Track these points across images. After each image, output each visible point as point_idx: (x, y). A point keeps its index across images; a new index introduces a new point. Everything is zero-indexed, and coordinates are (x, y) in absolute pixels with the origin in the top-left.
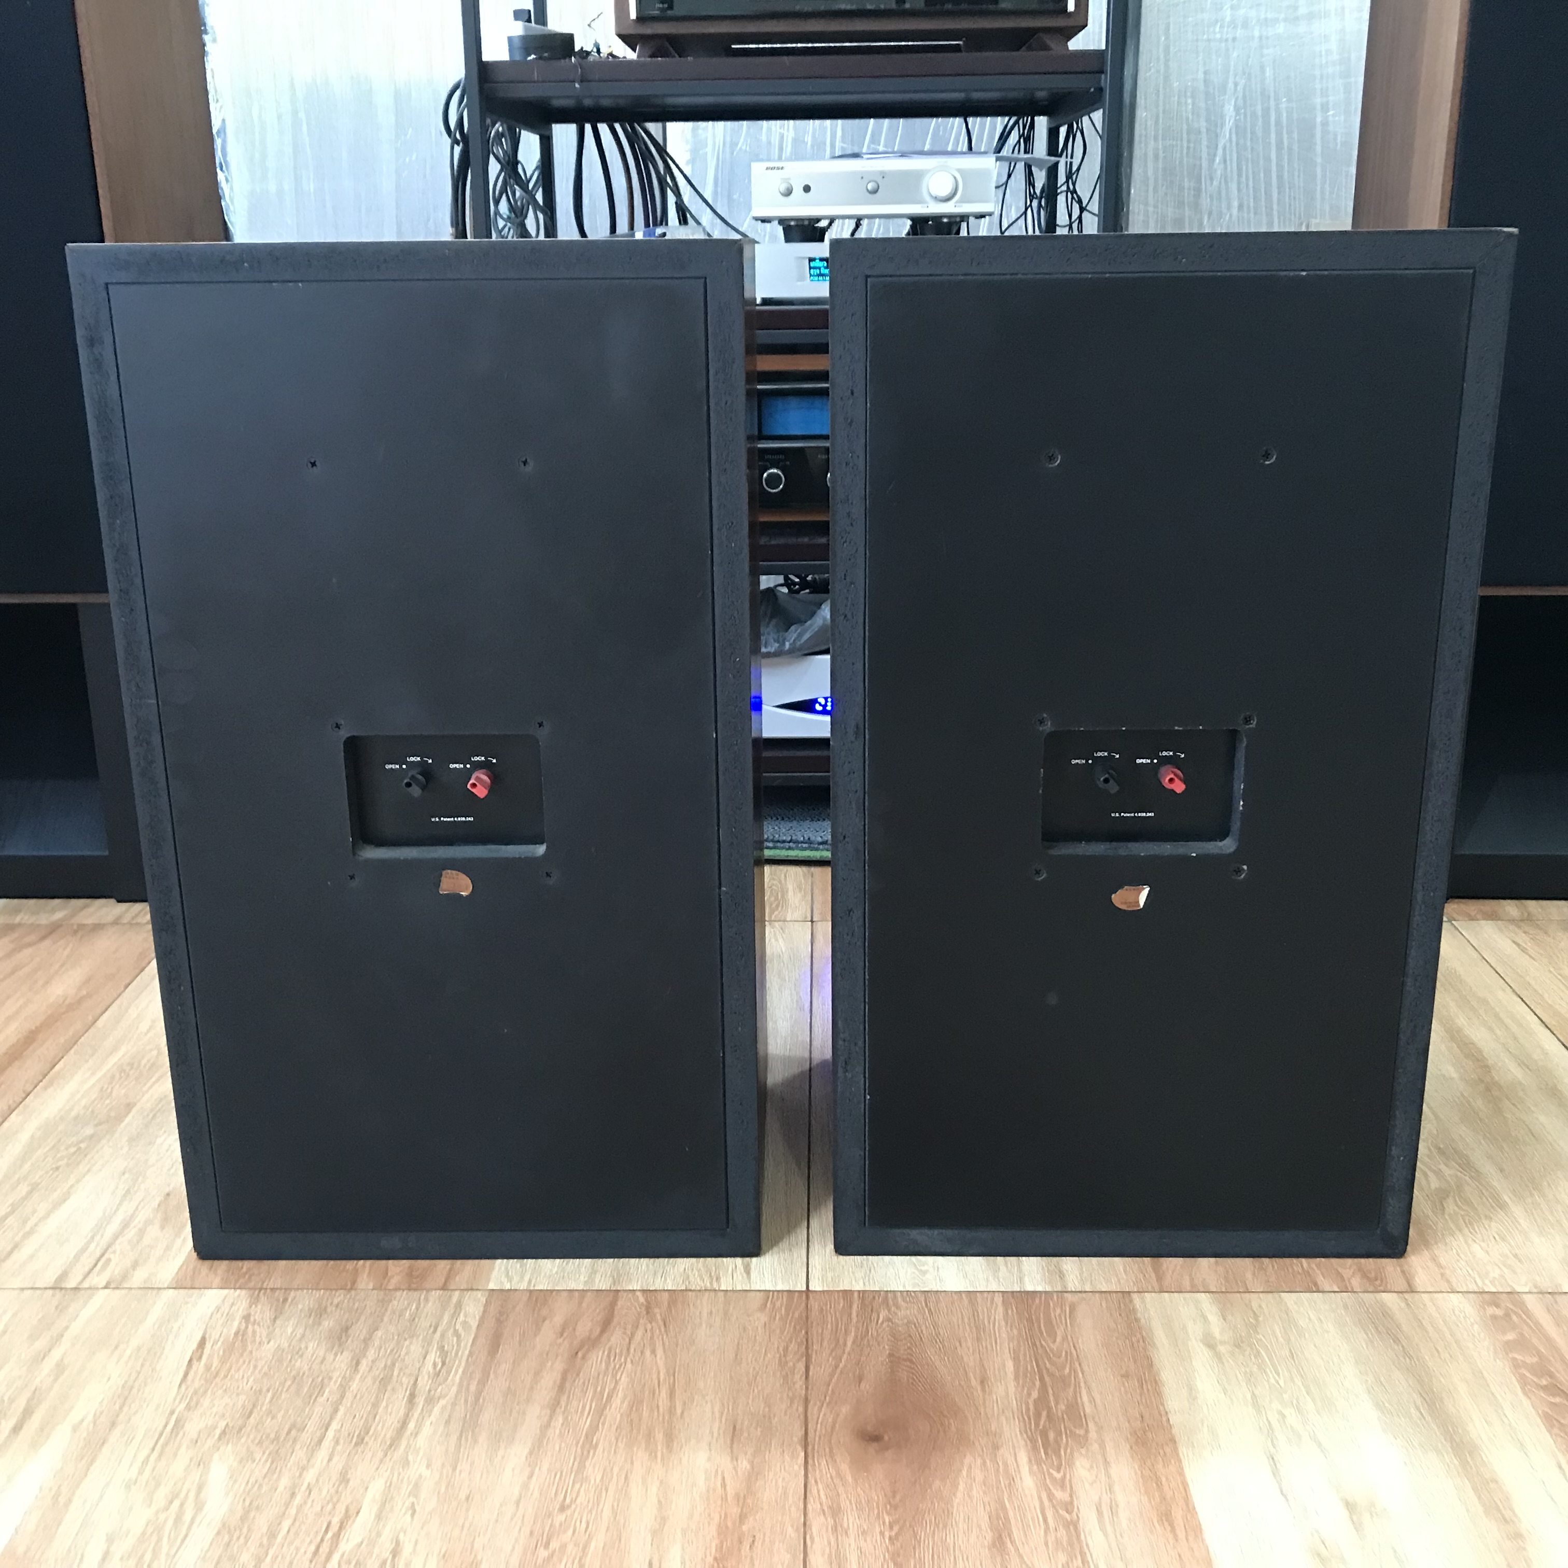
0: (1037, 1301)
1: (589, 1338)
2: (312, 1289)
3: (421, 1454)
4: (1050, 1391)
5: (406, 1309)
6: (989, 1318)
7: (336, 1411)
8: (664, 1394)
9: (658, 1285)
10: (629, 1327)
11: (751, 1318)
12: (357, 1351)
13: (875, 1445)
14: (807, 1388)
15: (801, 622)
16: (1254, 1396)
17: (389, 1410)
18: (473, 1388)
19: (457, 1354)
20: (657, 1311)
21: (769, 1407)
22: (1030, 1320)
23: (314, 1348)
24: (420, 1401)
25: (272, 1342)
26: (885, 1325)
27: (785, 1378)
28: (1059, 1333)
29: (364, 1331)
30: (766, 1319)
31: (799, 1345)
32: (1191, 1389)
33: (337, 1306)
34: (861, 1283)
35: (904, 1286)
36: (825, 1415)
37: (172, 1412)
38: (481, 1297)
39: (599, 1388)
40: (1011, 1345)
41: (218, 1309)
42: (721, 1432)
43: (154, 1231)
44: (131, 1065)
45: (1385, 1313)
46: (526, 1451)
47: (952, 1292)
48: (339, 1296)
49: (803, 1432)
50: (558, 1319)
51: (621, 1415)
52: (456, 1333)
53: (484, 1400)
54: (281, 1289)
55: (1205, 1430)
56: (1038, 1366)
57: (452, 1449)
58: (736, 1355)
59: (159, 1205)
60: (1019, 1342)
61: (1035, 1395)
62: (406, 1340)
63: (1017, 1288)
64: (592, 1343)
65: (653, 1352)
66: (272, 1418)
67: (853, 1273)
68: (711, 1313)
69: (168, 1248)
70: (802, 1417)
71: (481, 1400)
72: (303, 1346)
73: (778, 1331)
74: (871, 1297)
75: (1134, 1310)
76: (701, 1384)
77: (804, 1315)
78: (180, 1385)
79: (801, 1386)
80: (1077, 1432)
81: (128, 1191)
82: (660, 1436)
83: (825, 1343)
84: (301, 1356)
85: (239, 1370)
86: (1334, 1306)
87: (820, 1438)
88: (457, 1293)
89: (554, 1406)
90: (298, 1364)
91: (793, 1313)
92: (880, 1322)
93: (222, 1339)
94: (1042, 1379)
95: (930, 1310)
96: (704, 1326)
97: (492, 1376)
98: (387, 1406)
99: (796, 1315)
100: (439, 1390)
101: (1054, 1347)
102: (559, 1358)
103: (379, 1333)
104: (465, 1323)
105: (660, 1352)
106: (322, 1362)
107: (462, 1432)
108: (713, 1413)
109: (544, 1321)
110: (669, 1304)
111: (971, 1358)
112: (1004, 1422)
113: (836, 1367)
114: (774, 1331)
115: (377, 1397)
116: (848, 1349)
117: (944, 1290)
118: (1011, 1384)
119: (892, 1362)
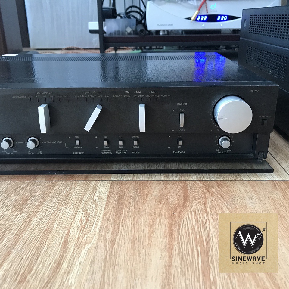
1: (178, 205)
5: (63, 190)
10: (201, 198)
12: (31, 213)
17: (49, 253)
18: (109, 236)
19: (96, 215)
24: (71, 246)
30: (282, 194)
38: (107, 184)
39: (198, 237)
52: (94, 202)
53: (118, 245)
58: (279, 214)
62: (63, 206)
64: (181, 207)
71: (116, 245)
88: (93, 182)
89: (170, 249)
97: (121, 228)
100: (85, 238)
102: (163, 216)
104: (99, 196)
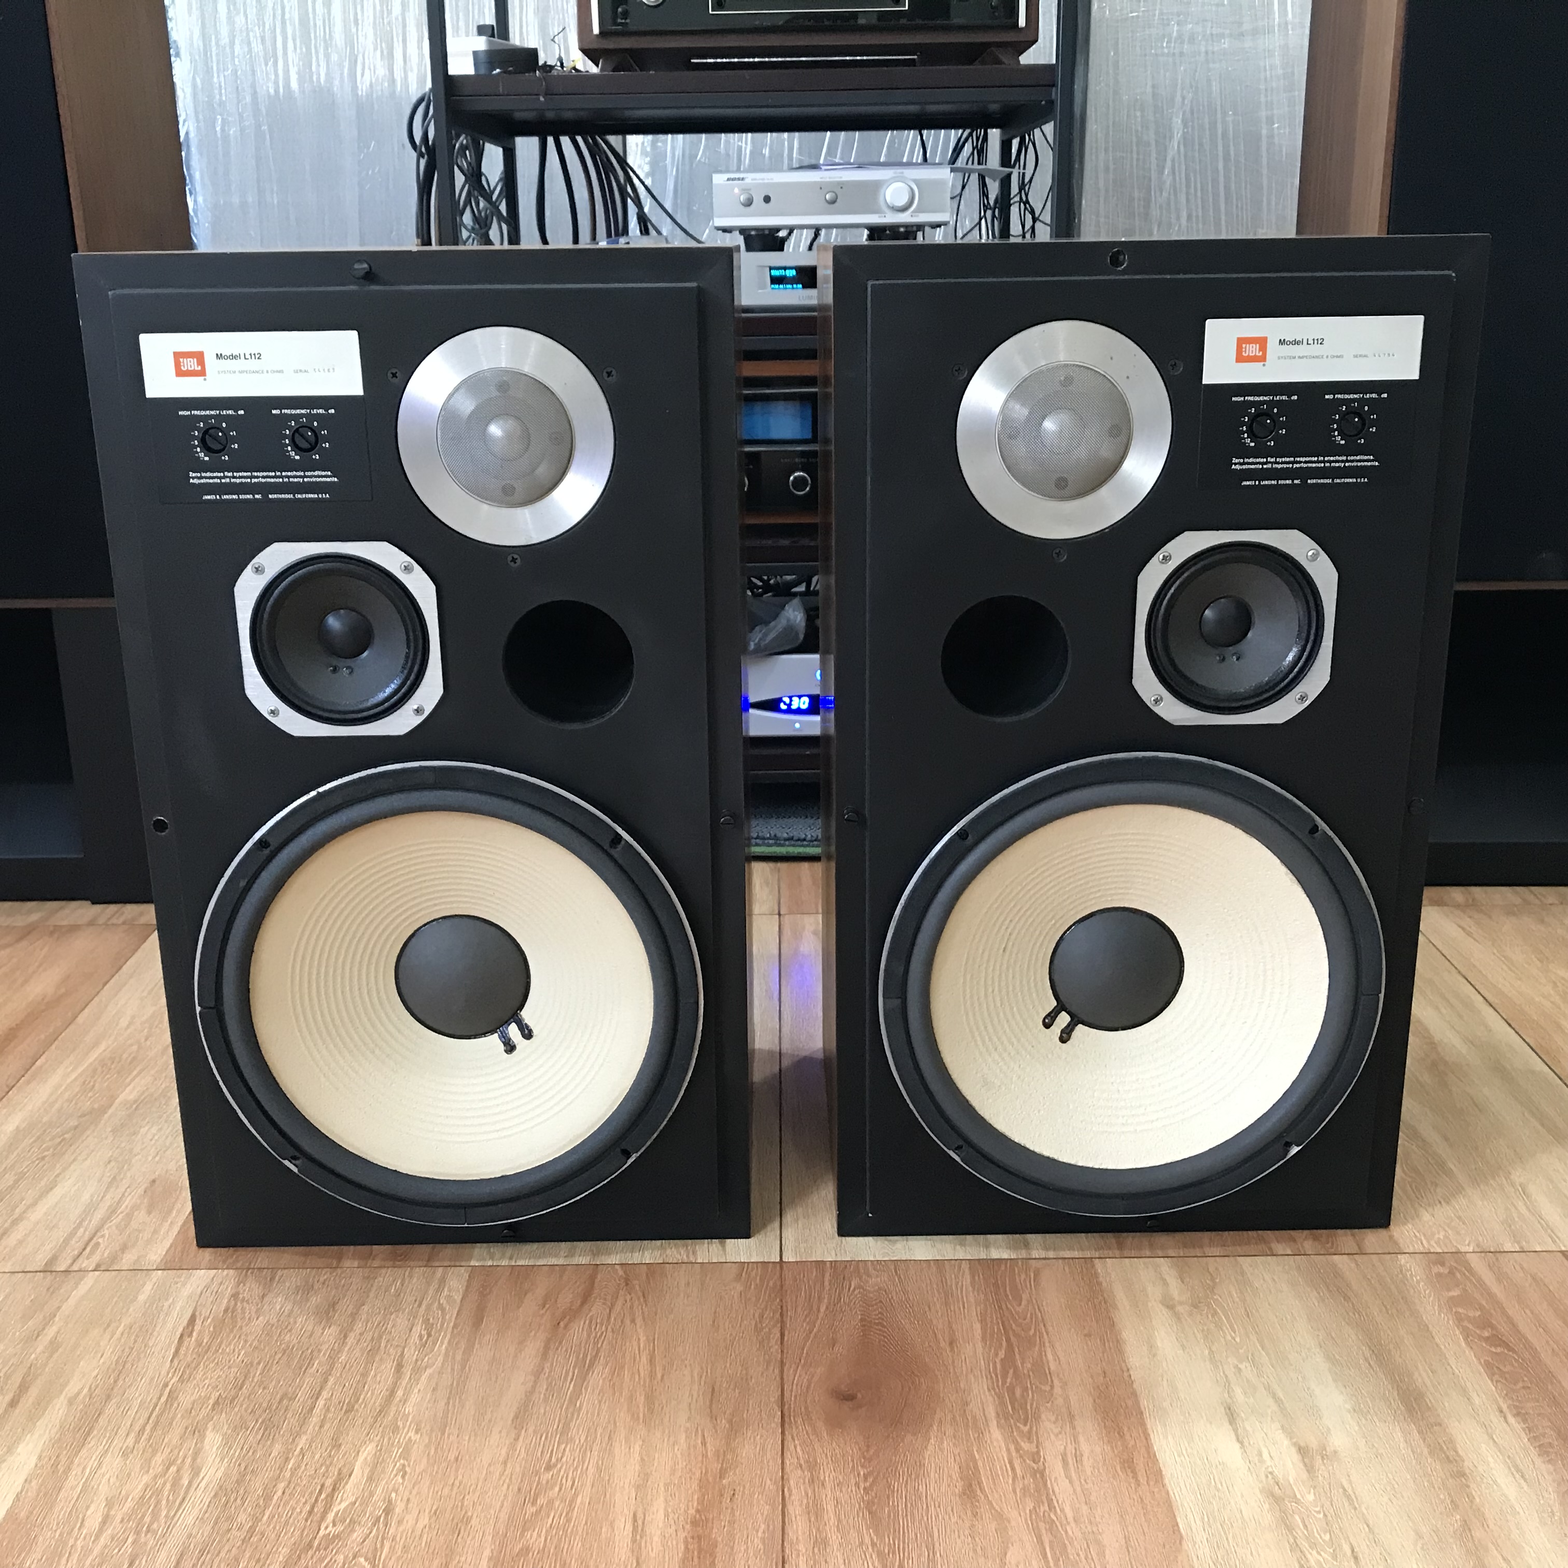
0: (1003, 1268)
1: (570, 1309)
2: (299, 1268)
3: (410, 1420)
4: (1016, 1350)
5: (391, 1285)
6: (957, 1284)
7: (326, 1381)
8: (644, 1359)
9: (636, 1258)
10: (609, 1297)
11: (727, 1288)
12: (345, 1325)
13: (849, 1404)
14: (782, 1351)
15: (767, 623)
16: (1211, 1352)
17: (378, 1379)
18: (459, 1357)
19: (442, 1326)
20: (636, 1282)
21: (746, 1369)
22: (996, 1285)
23: (303, 1323)
24: (407, 1372)
25: (261, 1318)
26: (857, 1292)
27: (761, 1343)
28: (1024, 1296)
29: (351, 1307)
30: (742, 1288)
31: (775, 1312)
32: (1151, 1347)
33: (324, 1283)
34: (833, 1253)
35: (875, 1256)
36: (800, 1376)
37: (166, 1385)
38: (464, 1273)
39: (581, 1356)
40: (979, 1310)
41: (207, 1287)
42: (701, 1393)
43: (141, 1216)
44: (112, 1060)
45: (1337, 1273)
46: (512, 1415)
47: (920, 1260)
48: (325, 1275)
49: (780, 1393)
50: (540, 1291)
51: (604, 1379)
52: (441, 1307)
53: (470, 1369)
54: (268, 1269)
55: (1165, 1383)
56: (1004, 1329)
57: (440, 1414)
58: (714, 1322)
59: (145, 1192)
60: (986, 1305)
61: (1002, 1354)
62: (391, 1314)
63: (983, 1256)
64: (572, 1314)
65: (633, 1321)
66: (264, 1388)
67: (825, 1244)
68: (688, 1283)
69: (155, 1232)
70: (778, 1379)
71: (467, 1369)
72: (292, 1320)
73: (754, 1299)
74: (843, 1266)
75: (1096, 1275)
76: (680, 1349)
77: (779, 1283)
78: (172, 1361)
79: (777, 1351)
80: (1043, 1387)
81: (114, 1178)
82: (641, 1399)
83: (799, 1310)
84: (290, 1331)
85: (230, 1344)
86: (1287, 1267)
87: (796, 1397)
88: (441, 1269)
89: (537, 1373)
90: (287, 1338)
91: (768, 1282)
92: (852, 1289)
93: (211, 1317)
94: (1008, 1340)
95: (900, 1279)
96: (682, 1295)
97: (477, 1346)
98: (375, 1376)
99: (771, 1284)
100: (426, 1360)
101: (1019, 1309)
102: (542, 1328)
103: (366, 1308)
104: (449, 1297)
105: (639, 1321)
106: (311, 1335)
107: (449, 1398)
108: (692, 1376)
109: (526, 1294)
110: (647, 1275)
111: (941, 1321)
112: (973, 1380)
113: (811, 1333)
114: (750, 1299)
115: (365, 1368)
116: (821, 1315)
117: (913, 1258)
118: (979, 1345)
119: (864, 1326)
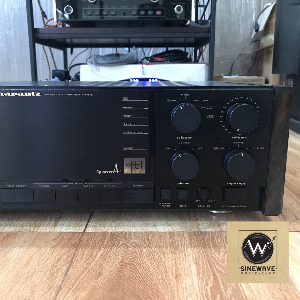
0: (207, 236)
6: (181, 243)
9: (5, 229)
11: (47, 244)
14: (63, 281)
21: (32, 293)
22: (204, 244)
26: (121, 247)
27: (52, 275)
28: (221, 249)
30: (55, 244)
31: (69, 257)
34: (114, 228)
40: (194, 256)
47: (161, 232)
56: (211, 267)
58: (28, 262)
60: (199, 255)
61: (211, 284)
63: (196, 230)
73: (59, 250)
74: (117, 234)
77: (77, 242)
79: (60, 280)
83: (84, 256)
91: (72, 241)
92: (119, 246)
94: (214, 275)
95: (148, 240)
96: (18, 247)
99: (73, 243)
101: (220, 257)
111: (170, 263)
113: (86, 269)
114: (57, 250)
116: (96, 259)
117: (157, 231)
118: (195, 278)
119: (120, 265)
